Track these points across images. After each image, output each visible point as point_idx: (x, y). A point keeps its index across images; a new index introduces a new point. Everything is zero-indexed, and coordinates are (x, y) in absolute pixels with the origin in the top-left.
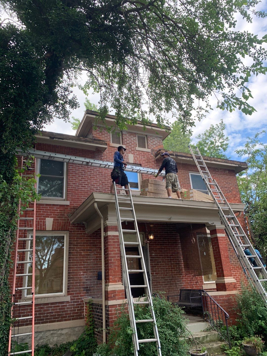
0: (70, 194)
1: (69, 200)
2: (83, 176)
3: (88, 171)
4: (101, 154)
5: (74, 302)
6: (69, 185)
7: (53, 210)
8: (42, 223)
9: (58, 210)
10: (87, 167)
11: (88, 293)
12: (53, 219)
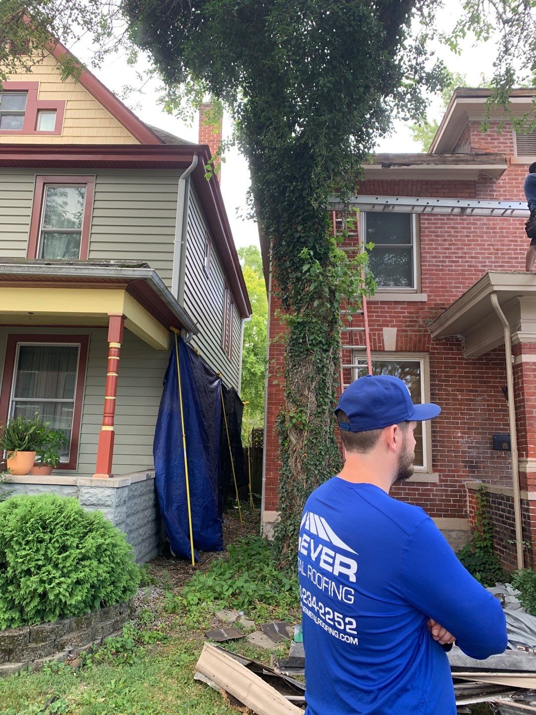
0: (426, 279)
1: (425, 291)
2: (453, 239)
3: (464, 228)
4: (492, 187)
5: (446, 486)
6: (424, 261)
7: (395, 312)
8: (376, 337)
9: (404, 313)
10: (461, 219)
11: (473, 472)
12: (395, 329)
